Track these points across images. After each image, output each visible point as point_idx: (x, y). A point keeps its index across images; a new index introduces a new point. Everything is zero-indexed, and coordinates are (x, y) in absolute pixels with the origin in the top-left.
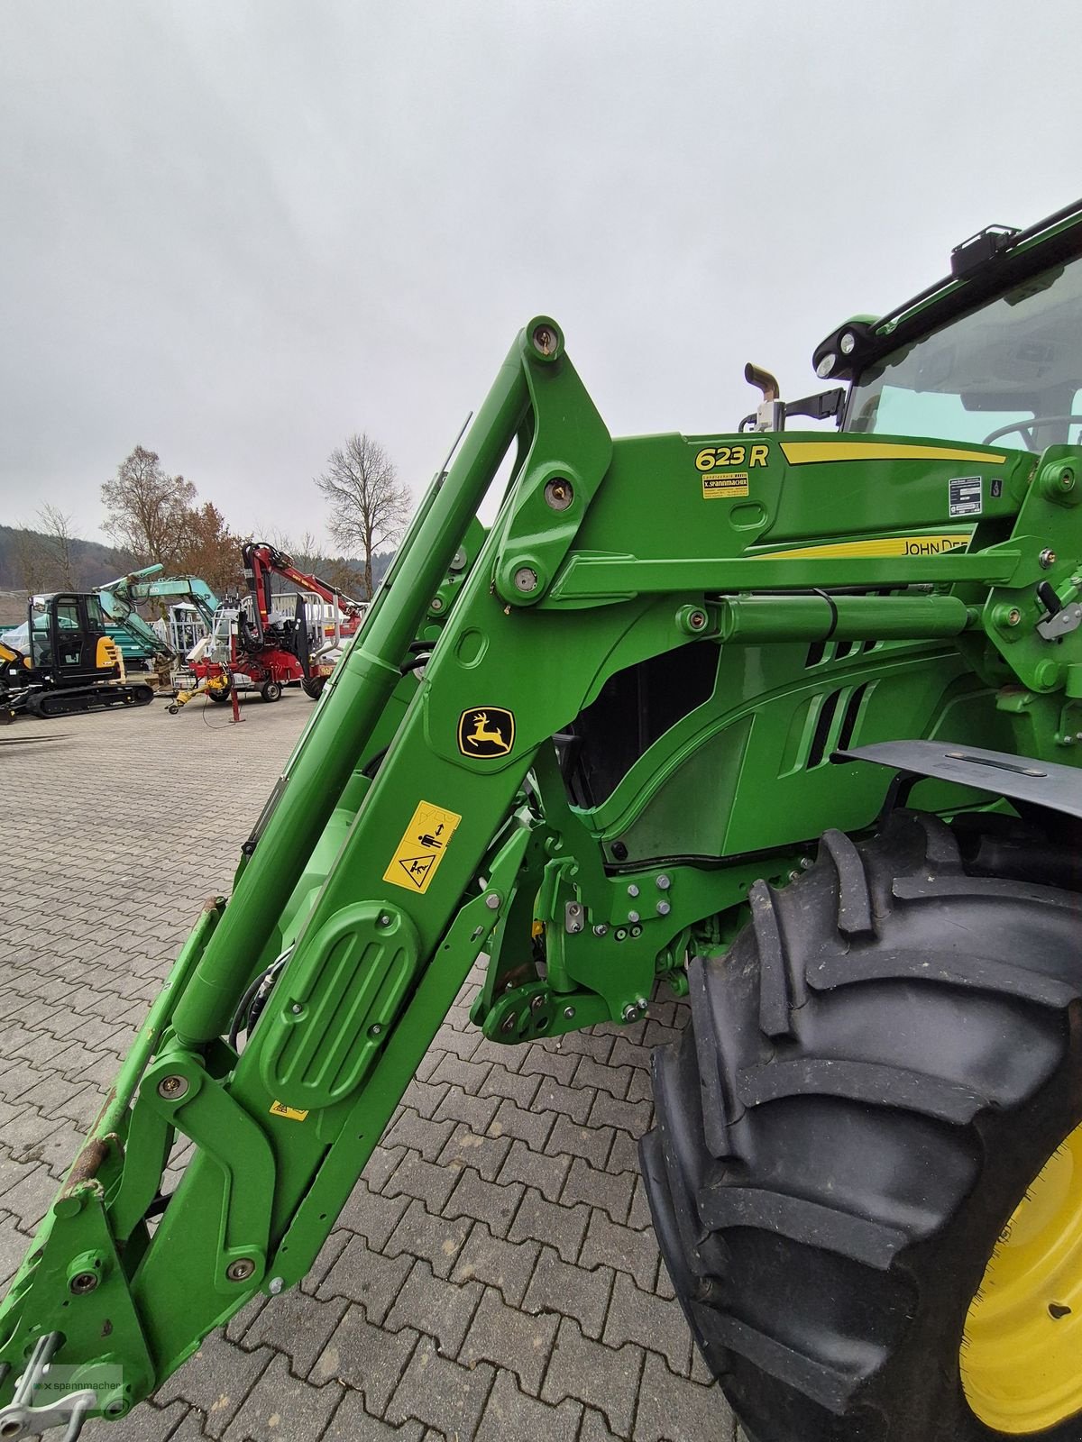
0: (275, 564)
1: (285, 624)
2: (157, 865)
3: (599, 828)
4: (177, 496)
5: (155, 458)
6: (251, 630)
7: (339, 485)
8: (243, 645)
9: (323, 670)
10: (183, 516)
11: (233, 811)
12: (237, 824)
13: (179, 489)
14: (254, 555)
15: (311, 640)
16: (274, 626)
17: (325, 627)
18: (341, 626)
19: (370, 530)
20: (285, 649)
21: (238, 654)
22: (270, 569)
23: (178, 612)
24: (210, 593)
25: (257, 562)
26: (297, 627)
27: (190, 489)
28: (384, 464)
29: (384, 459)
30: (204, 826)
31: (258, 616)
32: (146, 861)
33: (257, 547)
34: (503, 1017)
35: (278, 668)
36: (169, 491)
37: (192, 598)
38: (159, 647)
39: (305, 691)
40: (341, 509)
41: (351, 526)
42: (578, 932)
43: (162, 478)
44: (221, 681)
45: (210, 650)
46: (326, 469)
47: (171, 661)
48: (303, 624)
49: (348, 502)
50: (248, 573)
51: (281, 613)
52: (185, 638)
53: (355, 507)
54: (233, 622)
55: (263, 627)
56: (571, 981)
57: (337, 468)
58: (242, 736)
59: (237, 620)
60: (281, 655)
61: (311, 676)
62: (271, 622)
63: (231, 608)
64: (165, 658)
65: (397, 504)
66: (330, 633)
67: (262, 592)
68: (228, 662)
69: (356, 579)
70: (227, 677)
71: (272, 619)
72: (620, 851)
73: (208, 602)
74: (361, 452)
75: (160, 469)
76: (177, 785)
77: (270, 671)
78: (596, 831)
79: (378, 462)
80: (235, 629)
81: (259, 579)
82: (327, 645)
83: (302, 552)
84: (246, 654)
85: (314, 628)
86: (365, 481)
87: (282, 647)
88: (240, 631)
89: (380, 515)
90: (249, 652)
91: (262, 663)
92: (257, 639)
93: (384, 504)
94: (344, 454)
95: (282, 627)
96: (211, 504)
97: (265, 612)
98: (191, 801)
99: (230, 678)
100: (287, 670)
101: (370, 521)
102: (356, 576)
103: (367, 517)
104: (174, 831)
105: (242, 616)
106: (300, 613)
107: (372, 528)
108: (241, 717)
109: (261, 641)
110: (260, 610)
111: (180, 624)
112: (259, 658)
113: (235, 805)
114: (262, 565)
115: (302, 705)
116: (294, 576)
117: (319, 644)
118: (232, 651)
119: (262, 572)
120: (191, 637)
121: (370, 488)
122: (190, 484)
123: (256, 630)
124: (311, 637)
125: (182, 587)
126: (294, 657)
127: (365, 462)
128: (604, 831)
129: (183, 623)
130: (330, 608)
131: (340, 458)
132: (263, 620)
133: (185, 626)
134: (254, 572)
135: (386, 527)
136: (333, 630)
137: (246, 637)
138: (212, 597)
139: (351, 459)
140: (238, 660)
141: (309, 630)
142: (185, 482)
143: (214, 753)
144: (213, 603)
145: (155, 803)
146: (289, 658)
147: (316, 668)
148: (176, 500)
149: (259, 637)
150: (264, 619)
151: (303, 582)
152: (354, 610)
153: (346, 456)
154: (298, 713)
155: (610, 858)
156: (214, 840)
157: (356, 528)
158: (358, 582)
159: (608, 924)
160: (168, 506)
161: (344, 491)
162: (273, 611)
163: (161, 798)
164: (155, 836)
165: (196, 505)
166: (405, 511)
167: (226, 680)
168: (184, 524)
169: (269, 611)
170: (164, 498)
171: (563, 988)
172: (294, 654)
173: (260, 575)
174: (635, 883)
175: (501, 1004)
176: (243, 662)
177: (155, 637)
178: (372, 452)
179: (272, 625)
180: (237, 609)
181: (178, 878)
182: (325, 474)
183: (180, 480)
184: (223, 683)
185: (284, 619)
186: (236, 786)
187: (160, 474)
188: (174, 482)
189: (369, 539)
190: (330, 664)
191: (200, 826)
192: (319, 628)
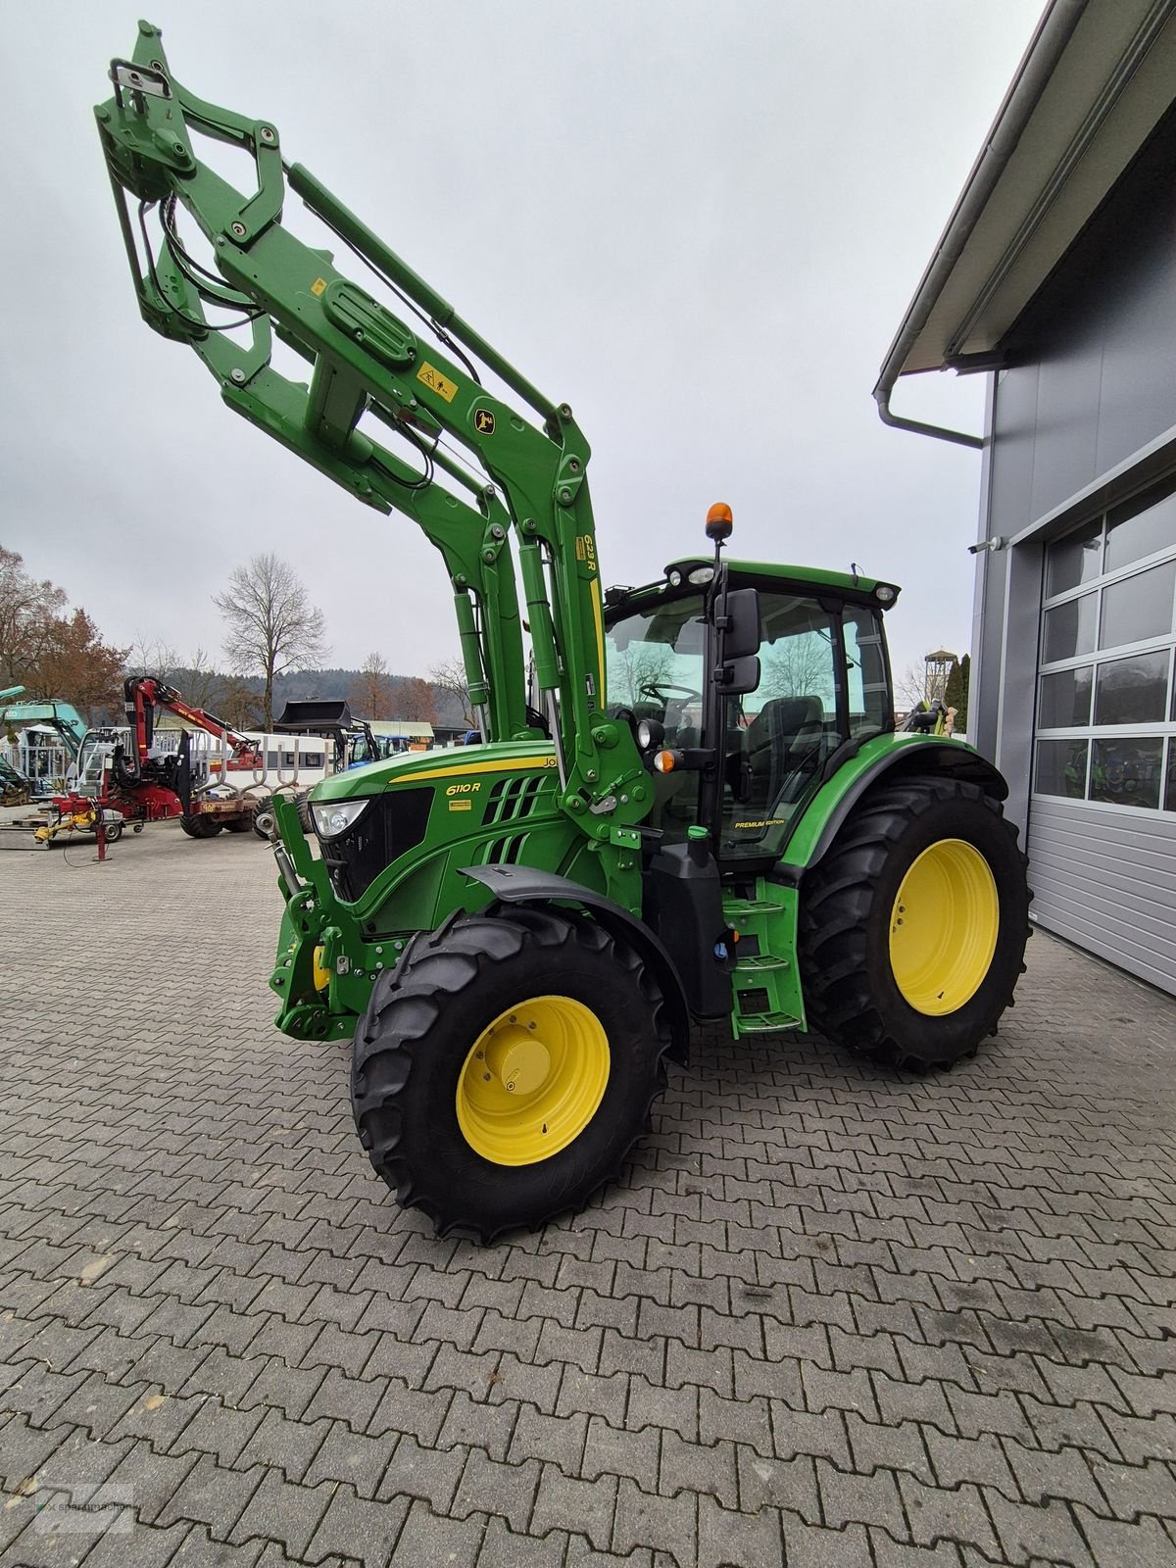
0: (160, 698)
1: (167, 759)
2: (25, 990)
3: (358, 913)
4: (42, 602)
5: (18, 559)
6: (127, 764)
7: (240, 604)
8: (116, 778)
9: (205, 807)
10: (47, 624)
11: (101, 944)
12: (106, 955)
13: (46, 596)
14: (137, 688)
15: (194, 777)
16: (154, 761)
17: (210, 763)
18: (229, 762)
19: (272, 654)
20: (164, 785)
21: (110, 788)
22: (154, 703)
23: (32, 736)
24: (78, 719)
25: (140, 695)
26: (179, 763)
27: (60, 596)
28: (293, 585)
29: (293, 582)
30: (70, 958)
31: (137, 750)
32: (13, 988)
33: (142, 681)
34: (294, 1019)
35: (155, 804)
36: (32, 596)
37: (54, 722)
38: (10, 776)
39: (183, 827)
40: (241, 629)
41: (251, 648)
42: (344, 975)
43: (24, 582)
44: (88, 817)
45: (78, 785)
46: (227, 587)
47: (22, 793)
48: (187, 761)
49: (249, 623)
50: (129, 707)
51: (163, 748)
52: (38, 764)
53: (257, 628)
54: (107, 756)
55: (140, 761)
56: (342, 1005)
57: (238, 587)
58: (109, 876)
59: (113, 754)
60: (159, 791)
61: (191, 813)
62: (150, 757)
63: (107, 741)
64: (16, 789)
65: (305, 628)
66: (216, 769)
67: (143, 726)
68: (98, 798)
69: (255, 702)
70: (96, 813)
71: (151, 754)
72: (372, 927)
73: (74, 728)
74: (268, 571)
75: (22, 572)
76: (37, 923)
77: (145, 808)
78: (357, 916)
79: (287, 584)
80: (109, 764)
81: (141, 713)
82: (213, 779)
83: (191, 667)
84: (119, 789)
85: (198, 764)
86: (270, 602)
87: (159, 783)
88: (114, 765)
89: (286, 638)
90: (122, 787)
91: (136, 798)
92: (133, 774)
93: (291, 627)
94: (249, 573)
95: (162, 762)
96: (82, 611)
97: (145, 746)
98: (55, 937)
99: (99, 814)
100: (164, 806)
101: (274, 645)
102: (256, 698)
103: (270, 639)
104: (38, 962)
105: (119, 750)
106: (184, 748)
107: (275, 652)
108: (107, 855)
109: (138, 776)
110: (139, 744)
111: (33, 748)
112: (134, 793)
113: (102, 939)
114: (146, 698)
115: (179, 843)
116: (180, 711)
117: (203, 779)
118: (103, 786)
119: (145, 706)
120: (45, 764)
121: (275, 611)
122: (60, 591)
123: (133, 765)
124: (194, 773)
125: (47, 712)
126: (173, 794)
127: (272, 583)
128: (361, 915)
129: (37, 748)
130: (218, 742)
131: (243, 577)
132: (141, 755)
133: (40, 751)
134: (136, 705)
135: (292, 651)
136: (220, 765)
137: (121, 771)
138: (81, 723)
139: (256, 578)
140: (110, 795)
141: (192, 766)
142: (54, 588)
143: (76, 892)
144: (81, 730)
145: (15, 939)
146: (168, 794)
147: (198, 804)
148: (40, 607)
149: (136, 772)
150: (143, 753)
151: (190, 716)
152: (244, 745)
153: (250, 575)
154: (174, 852)
155: (367, 932)
156: (81, 969)
157: (257, 650)
158: (257, 705)
159: (363, 969)
160: (28, 612)
161: (245, 611)
162: (154, 745)
163: (21, 935)
164: (18, 967)
165: (65, 614)
166: (315, 636)
167: (93, 816)
168: (46, 634)
169: (149, 745)
170: (25, 603)
171: (338, 1010)
172: (174, 790)
173: (142, 709)
174: (382, 946)
175: (292, 1013)
176: (115, 797)
177: (6, 766)
178: (281, 574)
179: (152, 760)
180: (113, 742)
181: (48, 999)
182: (225, 593)
183: (47, 585)
184: (90, 820)
185: (166, 754)
186: (103, 922)
187: (23, 577)
188: (39, 588)
189: (271, 663)
190: (215, 801)
191: (66, 958)
192: (204, 764)
